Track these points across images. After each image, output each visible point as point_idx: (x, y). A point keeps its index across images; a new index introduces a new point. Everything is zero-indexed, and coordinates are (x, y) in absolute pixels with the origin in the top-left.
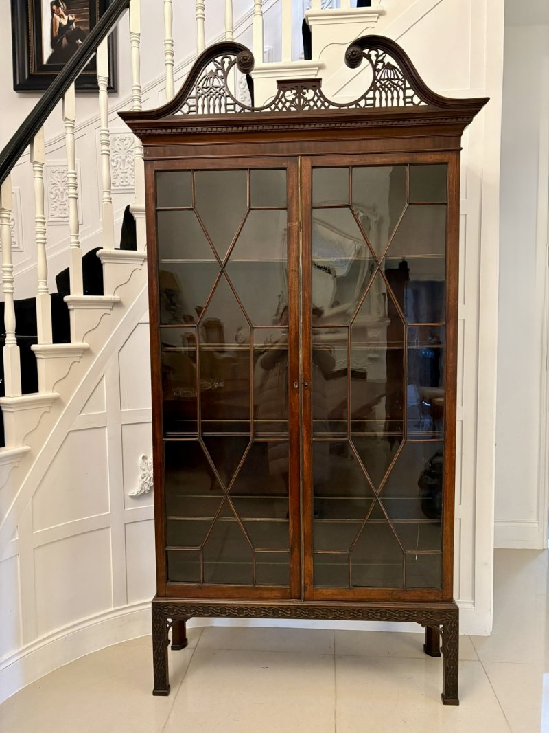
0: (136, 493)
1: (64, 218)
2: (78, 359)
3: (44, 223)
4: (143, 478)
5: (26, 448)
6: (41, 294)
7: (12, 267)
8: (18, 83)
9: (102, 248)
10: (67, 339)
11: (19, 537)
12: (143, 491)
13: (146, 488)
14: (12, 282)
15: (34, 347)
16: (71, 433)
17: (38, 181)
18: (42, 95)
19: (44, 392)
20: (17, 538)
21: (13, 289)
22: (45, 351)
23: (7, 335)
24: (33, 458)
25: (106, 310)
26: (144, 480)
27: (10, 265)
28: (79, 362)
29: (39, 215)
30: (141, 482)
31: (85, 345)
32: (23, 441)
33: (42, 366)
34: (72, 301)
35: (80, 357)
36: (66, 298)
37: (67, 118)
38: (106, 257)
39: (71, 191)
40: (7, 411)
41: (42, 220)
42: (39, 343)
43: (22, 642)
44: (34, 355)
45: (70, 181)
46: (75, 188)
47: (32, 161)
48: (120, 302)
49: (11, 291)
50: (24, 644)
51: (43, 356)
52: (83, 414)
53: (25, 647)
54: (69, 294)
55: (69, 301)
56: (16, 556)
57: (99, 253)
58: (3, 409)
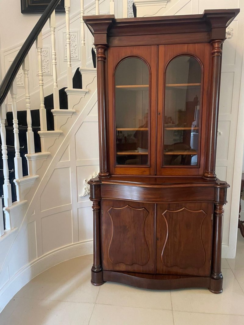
0: (82, 195)
1: (44, 72)
3: (42, 76)
4: (85, 189)
5: (37, 176)
6: (42, 108)
7: (29, 96)
8: (23, 9)
9: (67, 88)
10: (53, 129)
12: (86, 195)
13: (87, 193)
14: (30, 103)
15: (39, 132)
16: (56, 170)
17: (40, 56)
18: (42, 14)
19: (44, 152)
20: (34, 214)
21: (30, 106)
22: (44, 134)
23: (28, 127)
24: (40, 180)
25: (69, 116)
26: (86, 190)
27: (28, 95)
28: (58, 139)
29: (40, 72)
30: (85, 190)
31: (61, 131)
32: (36, 173)
33: (43, 141)
34: (55, 112)
35: (59, 137)
36: (52, 110)
37: (51, 27)
38: (69, 92)
39: (54, 61)
40: (29, 160)
41: (42, 75)
42: (41, 130)
43: (37, 257)
44: (39, 136)
45: (53, 56)
46: (56, 60)
47: (37, 47)
48: (75, 112)
49: (30, 107)
50: (38, 257)
51: (43, 136)
52: (60, 162)
53: (38, 258)
54: (53, 109)
55: (53, 112)
56: (34, 221)
57: (65, 90)
58: (27, 159)
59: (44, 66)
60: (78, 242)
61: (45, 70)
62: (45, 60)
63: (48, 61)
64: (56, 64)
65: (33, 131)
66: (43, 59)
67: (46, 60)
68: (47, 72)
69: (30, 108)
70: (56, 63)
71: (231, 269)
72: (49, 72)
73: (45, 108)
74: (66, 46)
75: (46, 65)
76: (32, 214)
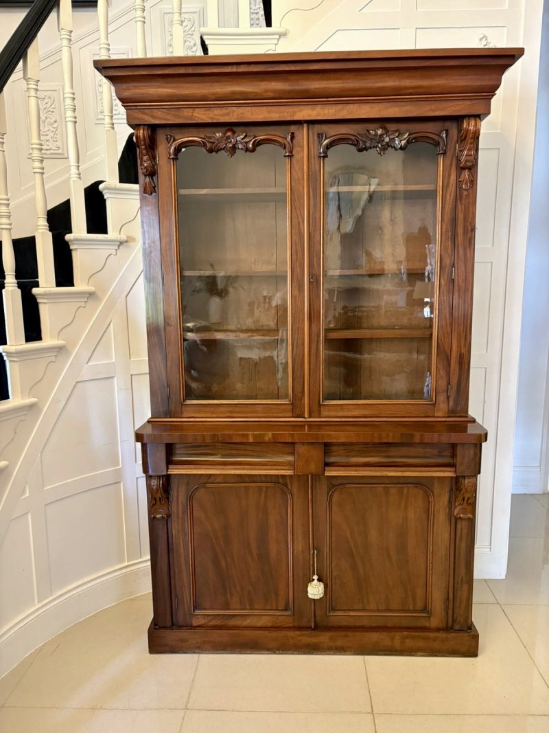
1: (47, 150)
2: (83, 304)
3: (41, 150)
5: (34, 400)
6: (41, 232)
7: (8, 200)
9: (105, 182)
10: (70, 283)
11: (29, 493)
14: (9, 216)
15: (35, 291)
16: (79, 385)
17: (33, 101)
19: (48, 339)
20: (28, 495)
21: (10, 224)
22: (47, 295)
23: (6, 277)
24: (40, 411)
25: (111, 250)
27: (5, 197)
28: (85, 307)
29: (35, 140)
31: (91, 289)
32: (29, 393)
33: (45, 312)
34: (76, 240)
35: (86, 302)
36: (68, 237)
37: (62, 29)
38: (109, 191)
39: (69, 113)
40: (10, 361)
41: (39, 147)
42: (40, 286)
43: (36, 601)
44: (36, 299)
45: (68, 102)
46: (74, 110)
47: (25, 77)
48: (126, 242)
49: (9, 227)
50: (39, 602)
51: (45, 301)
52: (89, 364)
53: (40, 605)
54: (71, 232)
55: (71, 241)
56: (27, 513)
57: (101, 187)
58: (5, 358)
59: (47, 135)
60: (140, 560)
61: (48, 143)
62: (49, 119)
63: (55, 122)
64: (75, 122)
65: (19, 287)
66: (43, 118)
67: (52, 121)
68: (54, 148)
69: (10, 229)
70: (75, 118)
71: (498, 603)
72: (59, 148)
73: (50, 230)
74: (100, 86)
75: (53, 131)
76: (21, 496)
